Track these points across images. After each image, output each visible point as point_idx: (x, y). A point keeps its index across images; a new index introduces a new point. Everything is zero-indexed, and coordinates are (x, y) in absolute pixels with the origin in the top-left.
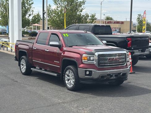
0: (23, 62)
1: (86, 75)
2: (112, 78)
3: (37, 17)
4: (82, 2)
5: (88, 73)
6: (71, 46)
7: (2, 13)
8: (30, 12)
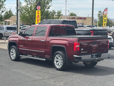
3: (8, 13)
8: (3, 8)
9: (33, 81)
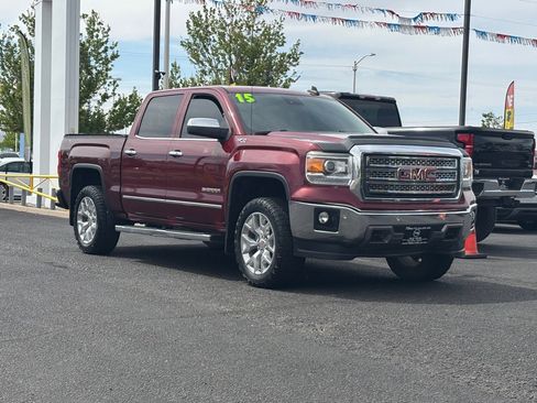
0: (88, 208)
1: (318, 225)
2: (411, 241)
3: (128, 105)
4: (289, 57)
5: (325, 220)
6: (265, 134)
7: (7, 89)
8: (106, 86)
9: (188, 316)
